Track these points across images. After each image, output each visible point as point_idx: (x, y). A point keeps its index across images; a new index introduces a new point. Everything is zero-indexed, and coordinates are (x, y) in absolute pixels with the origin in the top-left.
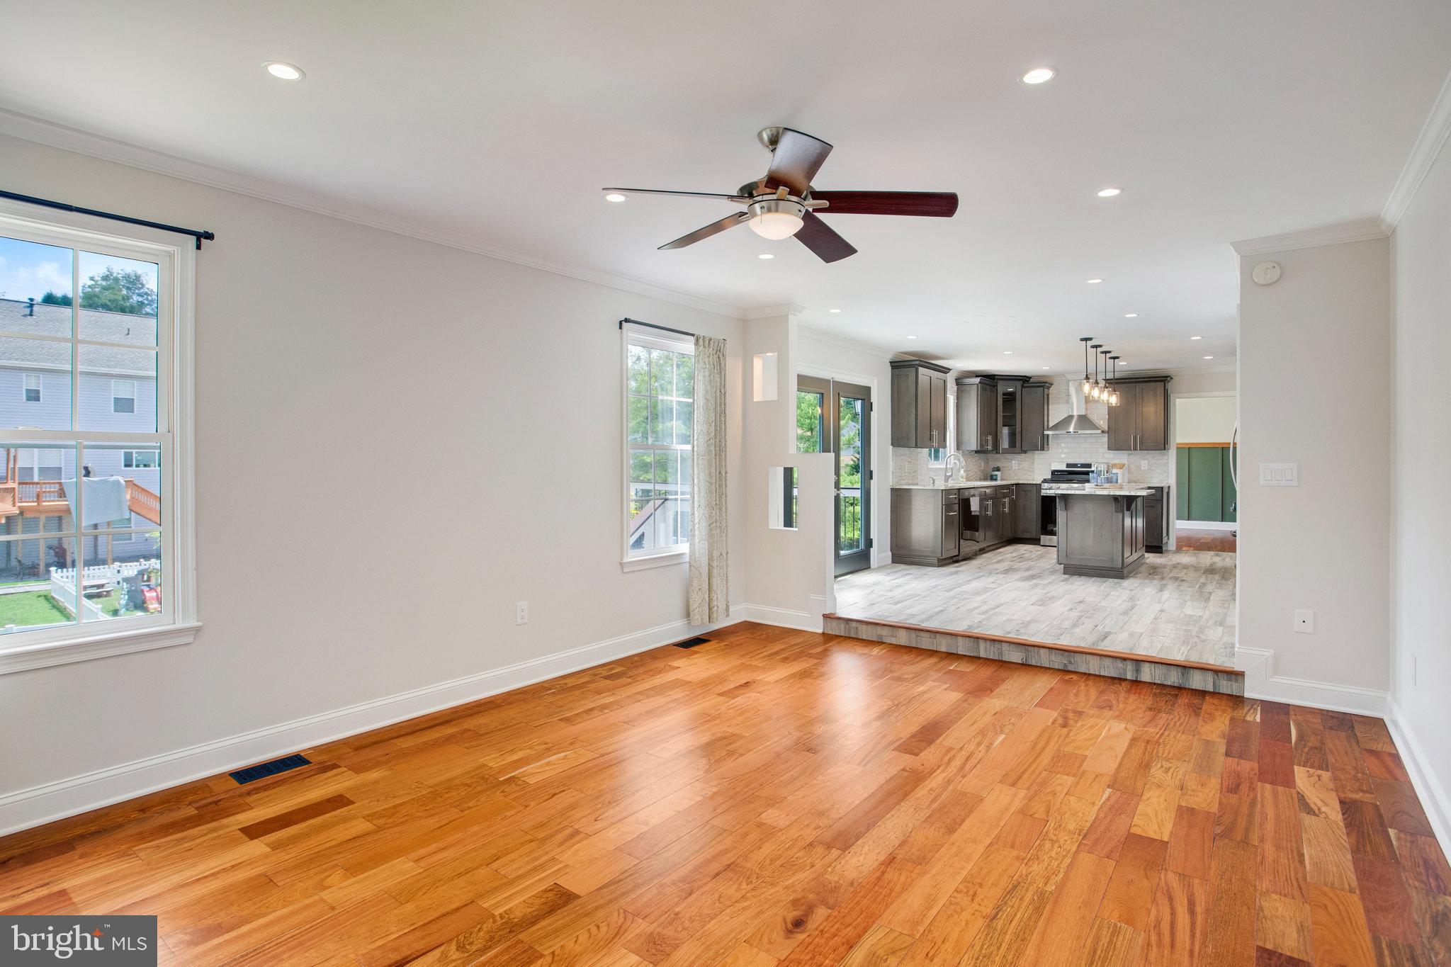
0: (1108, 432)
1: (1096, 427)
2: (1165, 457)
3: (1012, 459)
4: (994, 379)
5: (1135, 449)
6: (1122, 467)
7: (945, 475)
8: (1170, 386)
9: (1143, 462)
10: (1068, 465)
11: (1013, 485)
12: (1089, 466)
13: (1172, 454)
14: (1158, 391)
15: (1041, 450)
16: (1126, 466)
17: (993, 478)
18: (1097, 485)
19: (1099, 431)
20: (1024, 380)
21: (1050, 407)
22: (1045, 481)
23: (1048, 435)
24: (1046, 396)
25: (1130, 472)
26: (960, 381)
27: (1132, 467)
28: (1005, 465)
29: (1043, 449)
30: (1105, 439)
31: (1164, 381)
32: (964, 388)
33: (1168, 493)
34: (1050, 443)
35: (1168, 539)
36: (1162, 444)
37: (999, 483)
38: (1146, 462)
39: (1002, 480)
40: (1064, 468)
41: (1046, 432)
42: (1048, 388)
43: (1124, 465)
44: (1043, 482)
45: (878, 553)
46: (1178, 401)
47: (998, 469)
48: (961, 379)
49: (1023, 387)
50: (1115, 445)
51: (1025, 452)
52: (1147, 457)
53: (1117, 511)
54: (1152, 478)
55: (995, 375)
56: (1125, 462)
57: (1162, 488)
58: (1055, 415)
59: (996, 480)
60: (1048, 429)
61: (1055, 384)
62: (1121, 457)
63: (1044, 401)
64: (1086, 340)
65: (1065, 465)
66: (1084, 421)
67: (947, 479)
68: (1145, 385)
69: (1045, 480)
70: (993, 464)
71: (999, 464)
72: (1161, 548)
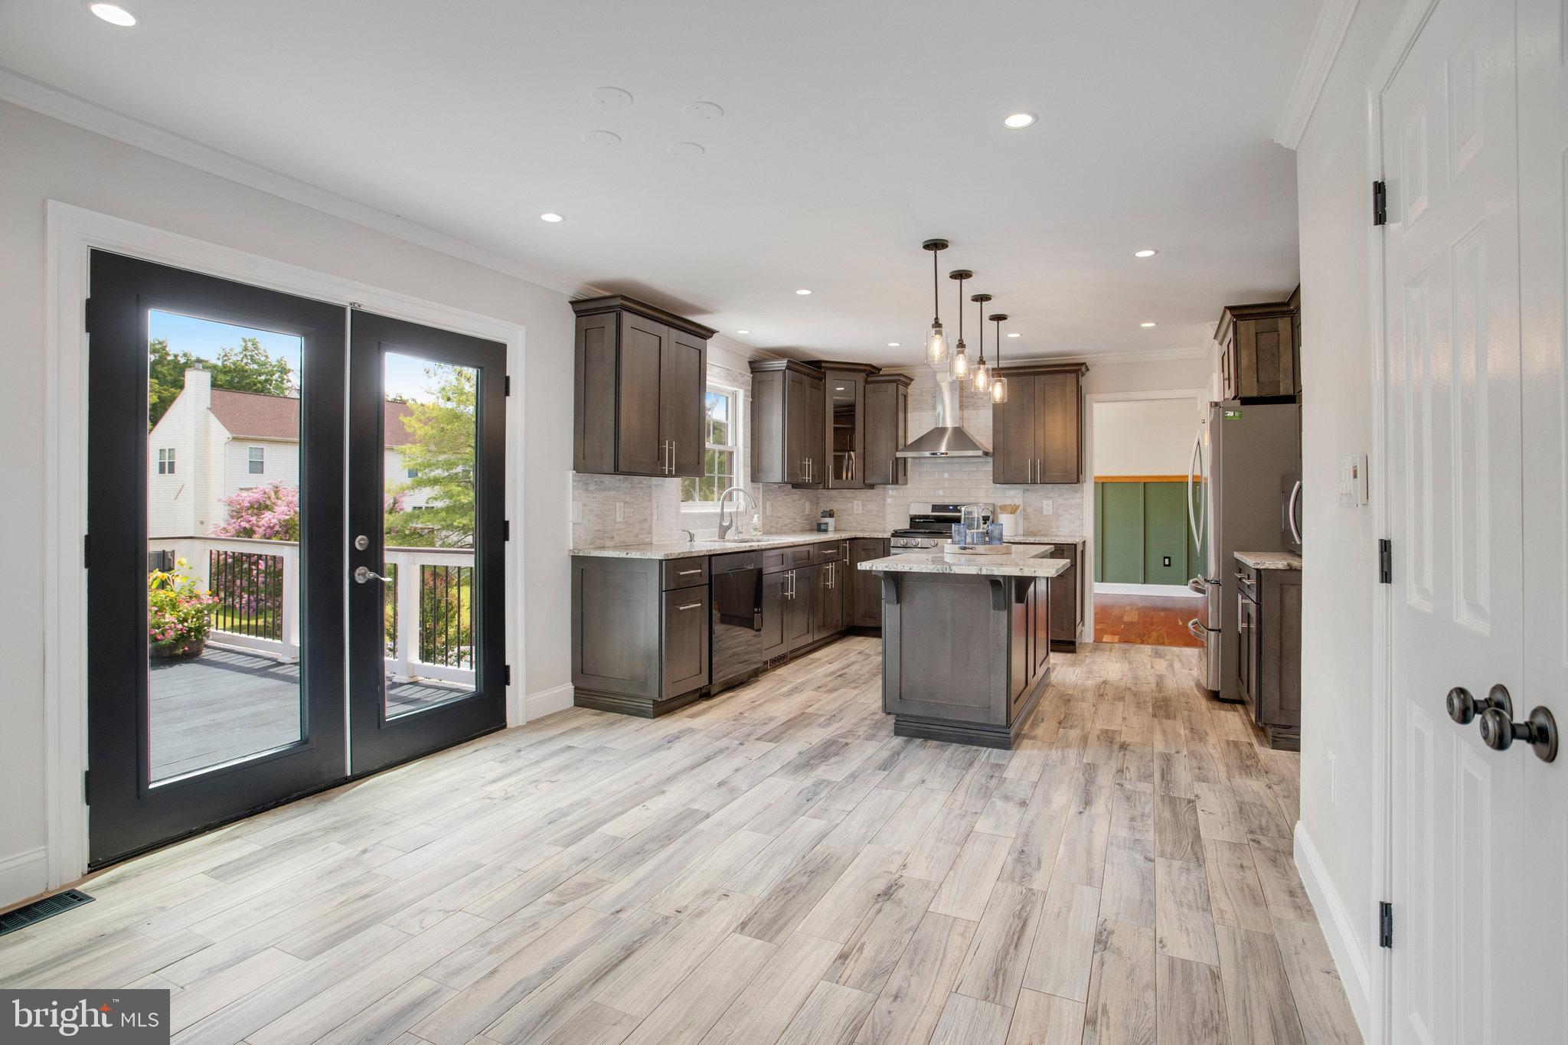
0: (993, 455)
1: (975, 447)
2: (1078, 495)
3: (854, 498)
4: (820, 367)
5: (1034, 482)
6: (1013, 510)
7: (721, 525)
8: (1087, 381)
9: (1045, 502)
10: (935, 508)
11: (845, 540)
12: (956, 508)
13: (1088, 489)
14: (1068, 389)
15: (893, 483)
16: (1021, 508)
17: (820, 528)
18: (965, 548)
19: (980, 453)
20: (869, 372)
21: (909, 415)
22: (896, 534)
23: (905, 459)
24: (901, 398)
25: (1026, 517)
26: (757, 365)
27: (1030, 510)
28: (843, 507)
29: (896, 482)
30: (988, 467)
31: (1076, 372)
32: (764, 377)
33: (1083, 552)
34: (909, 473)
35: (1083, 625)
36: (1074, 475)
37: (831, 536)
38: (1050, 502)
39: (836, 530)
40: (928, 511)
41: (899, 455)
42: (907, 385)
43: (1017, 507)
44: (893, 535)
45: (528, 692)
46: (1096, 407)
47: (831, 515)
48: (760, 361)
49: (867, 382)
50: (1004, 477)
51: (872, 486)
52: (1052, 494)
53: (996, 607)
54: (1058, 528)
55: (820, 362)
56: (1018, 501)
57: (1076, 545)
58: (917, 425)
59: (826, 531)
60: (907, 448)
61: (916, 379)
62: (1013, 495)
63: (900, 406)
64: (935, 245)
65: (930, 508)
66: (961, 437)
67: (723, 531)
68: (1047, 378)
69: (896, 532)
70: (825, 506)
71: (834, 506)
72: (1073, 643)
